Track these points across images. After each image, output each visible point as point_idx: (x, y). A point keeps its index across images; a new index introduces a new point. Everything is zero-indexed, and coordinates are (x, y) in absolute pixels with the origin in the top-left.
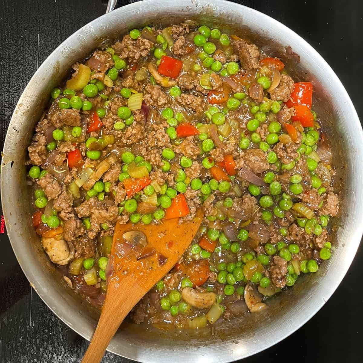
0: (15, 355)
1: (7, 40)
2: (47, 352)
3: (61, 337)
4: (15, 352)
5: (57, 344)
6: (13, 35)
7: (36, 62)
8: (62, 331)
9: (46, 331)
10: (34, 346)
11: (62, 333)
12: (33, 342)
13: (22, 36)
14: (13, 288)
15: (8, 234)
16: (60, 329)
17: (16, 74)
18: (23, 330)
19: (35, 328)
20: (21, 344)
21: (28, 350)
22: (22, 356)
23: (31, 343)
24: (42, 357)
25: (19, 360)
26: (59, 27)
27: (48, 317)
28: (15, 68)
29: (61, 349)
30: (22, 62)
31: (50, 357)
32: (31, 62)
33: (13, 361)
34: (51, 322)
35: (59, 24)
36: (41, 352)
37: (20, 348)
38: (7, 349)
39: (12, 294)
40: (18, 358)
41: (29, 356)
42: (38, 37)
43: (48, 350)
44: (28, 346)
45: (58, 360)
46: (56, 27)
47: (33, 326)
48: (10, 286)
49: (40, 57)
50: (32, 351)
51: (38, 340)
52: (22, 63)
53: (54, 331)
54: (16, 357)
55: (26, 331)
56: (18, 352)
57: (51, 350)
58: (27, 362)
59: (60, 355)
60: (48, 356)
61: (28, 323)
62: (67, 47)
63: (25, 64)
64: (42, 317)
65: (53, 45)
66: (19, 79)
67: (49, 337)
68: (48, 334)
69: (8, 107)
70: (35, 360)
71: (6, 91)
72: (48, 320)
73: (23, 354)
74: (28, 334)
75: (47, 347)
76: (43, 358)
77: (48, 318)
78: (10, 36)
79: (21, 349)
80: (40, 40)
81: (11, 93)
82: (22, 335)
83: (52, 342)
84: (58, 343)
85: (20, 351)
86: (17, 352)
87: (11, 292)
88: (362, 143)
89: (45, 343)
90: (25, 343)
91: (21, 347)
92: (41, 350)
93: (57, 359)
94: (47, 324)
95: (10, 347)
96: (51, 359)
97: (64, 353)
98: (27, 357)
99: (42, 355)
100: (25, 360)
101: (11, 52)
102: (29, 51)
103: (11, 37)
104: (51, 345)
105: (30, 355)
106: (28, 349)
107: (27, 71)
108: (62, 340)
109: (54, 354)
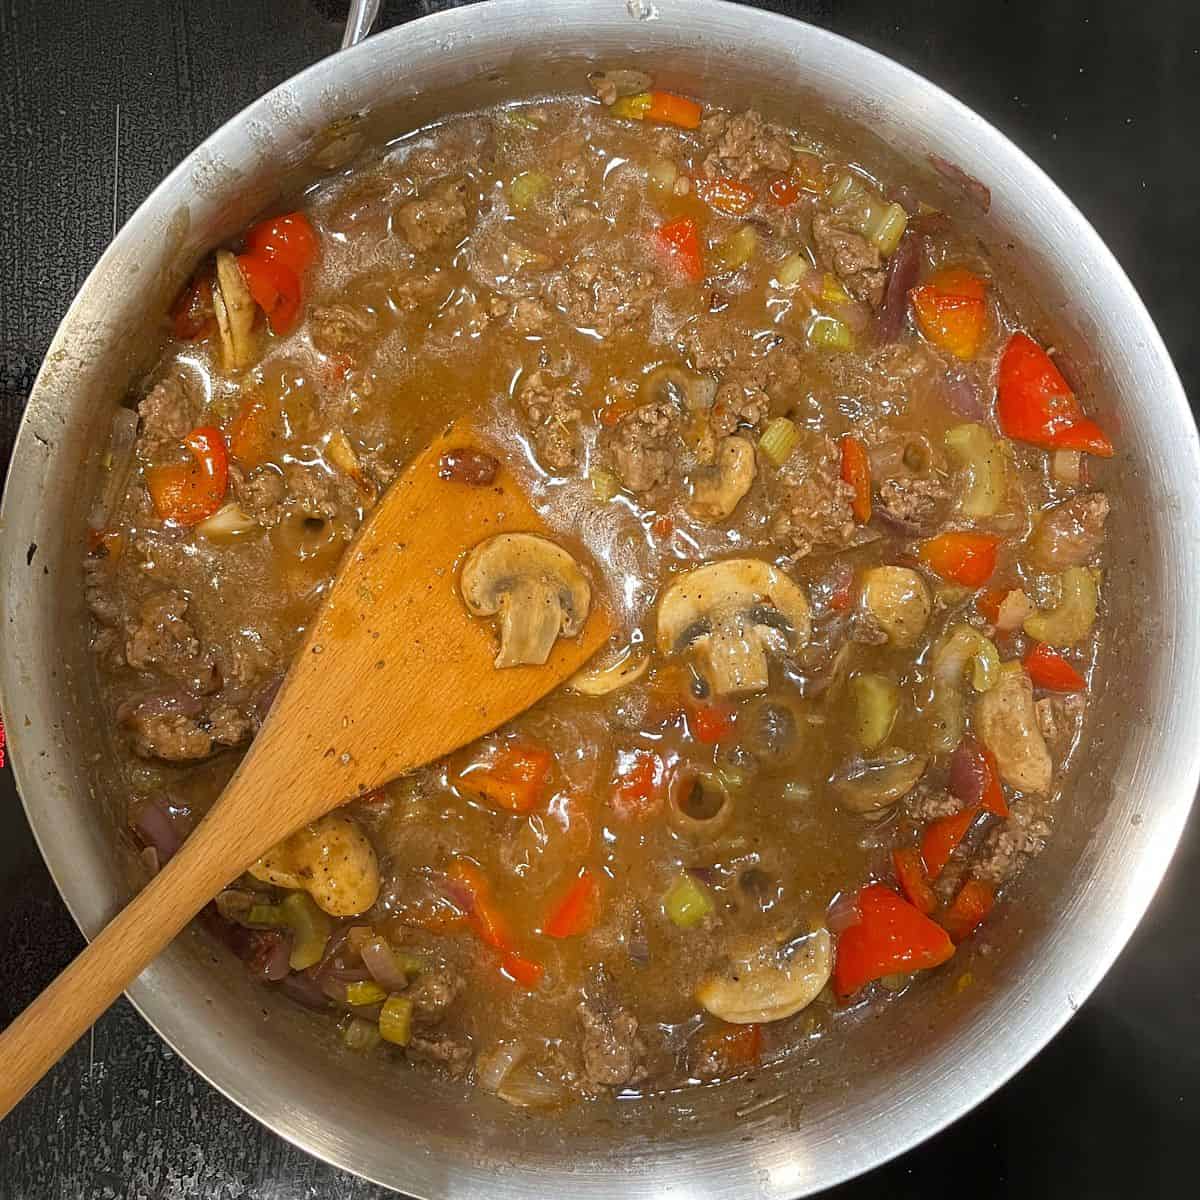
0: (38, 1172)
1: (12, 126)
2: (147, 1164)
3: (194, 1115)
4: (41, 1162)
5: (179, 1136)
6: (34, 107)
7: (111, 198)
8: (195, 1095)
9: (145, 1093)
10: (103, 1144)
11: (196, 1100)
12: (101, 1132)
13: (63, 112)
14: (34, 949)
15: (19, 788)
16: (191, 1086)
17: (43, 238)
18: (67, 1091)
19: (106, 1084)
20: (60, 1136)
21: (84, 1158)
22: (62, 1177)
23: (92, 1134)
24: (130, 1181)
25: (54, 1191)
26: (185, 81)
27: (149, 1047)
28: (40, 216)
29: (194, 1154)
30: (62, 196)
31: (156, 1180)
32: (95, 199)
33: (34, 1192)
34: (161, 1062)
35: (186, 72)
36: (126, 1165)
37: (56, 1151)
38: (14, 1154)
39: (30, 970)
40: (51, 1185)
41: (88, 1178)
42: (115, 116)
43: (151, 1159)
44: (82, 1146)
45: (185, 1192)
46: (177, 80)
47: (101, 1076)
48: (23, 942)
49: (123, 181)
50: (97, 1160)
51: (117, 1125)
52: (64, 201)
53: (169, 1092)
54: (43, 1180)
55: (78, 1097)
56: (49, 1164)
57: (160, 1157)
58: (81, 1196)
59: (191, 1176)
60: (151, 1176)
61: (82, 1068)
62: (211, 162)
63: (73, 203)
64: (128, 1046)
65: (168, 141)
66: (52, 255)
67: (153, 1113)
68: (149, 1102)
69: (16, 346)
70: (108, 1192)
71: (11, 295)
72: (151, 1057)
73: (68, 1170)
74: (85, 1105)
75: (146, 1146)
76: (132, 1185)
77: (149, 1049)
78: (24, 110)
79: (60, 1153)
80: (124, 125)
81: (27, 299)
82: (64, 1109)
83: (163, 1129)
84: (183, 1133)
85: (57, 1159)
86: (46, 1163)
87: (28, 965)
88: (1197, 479)
89: (142, 1135)
90: (74, 1135)
91: (60, 1148)
92: (127, 1156)
93: (181, 1186)
94: (146, 1071)
95: (23, 1147)
96: (160, 1185)
97: (204, 1167)
98: (79, 1180)
99: (128, 1173)
100: (72, 1191)
101: (26, 166)
102: (85, 162)
103: (26, 114)
104: (160, 1141)
105: (91, 1174)
106: (83, 1152)
107: (80, 228)
108: (197, 1125)
109: (171, 1169)
